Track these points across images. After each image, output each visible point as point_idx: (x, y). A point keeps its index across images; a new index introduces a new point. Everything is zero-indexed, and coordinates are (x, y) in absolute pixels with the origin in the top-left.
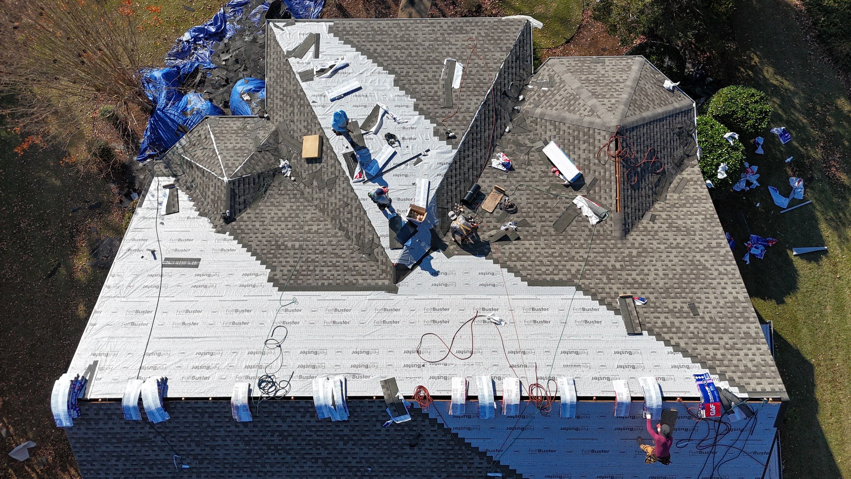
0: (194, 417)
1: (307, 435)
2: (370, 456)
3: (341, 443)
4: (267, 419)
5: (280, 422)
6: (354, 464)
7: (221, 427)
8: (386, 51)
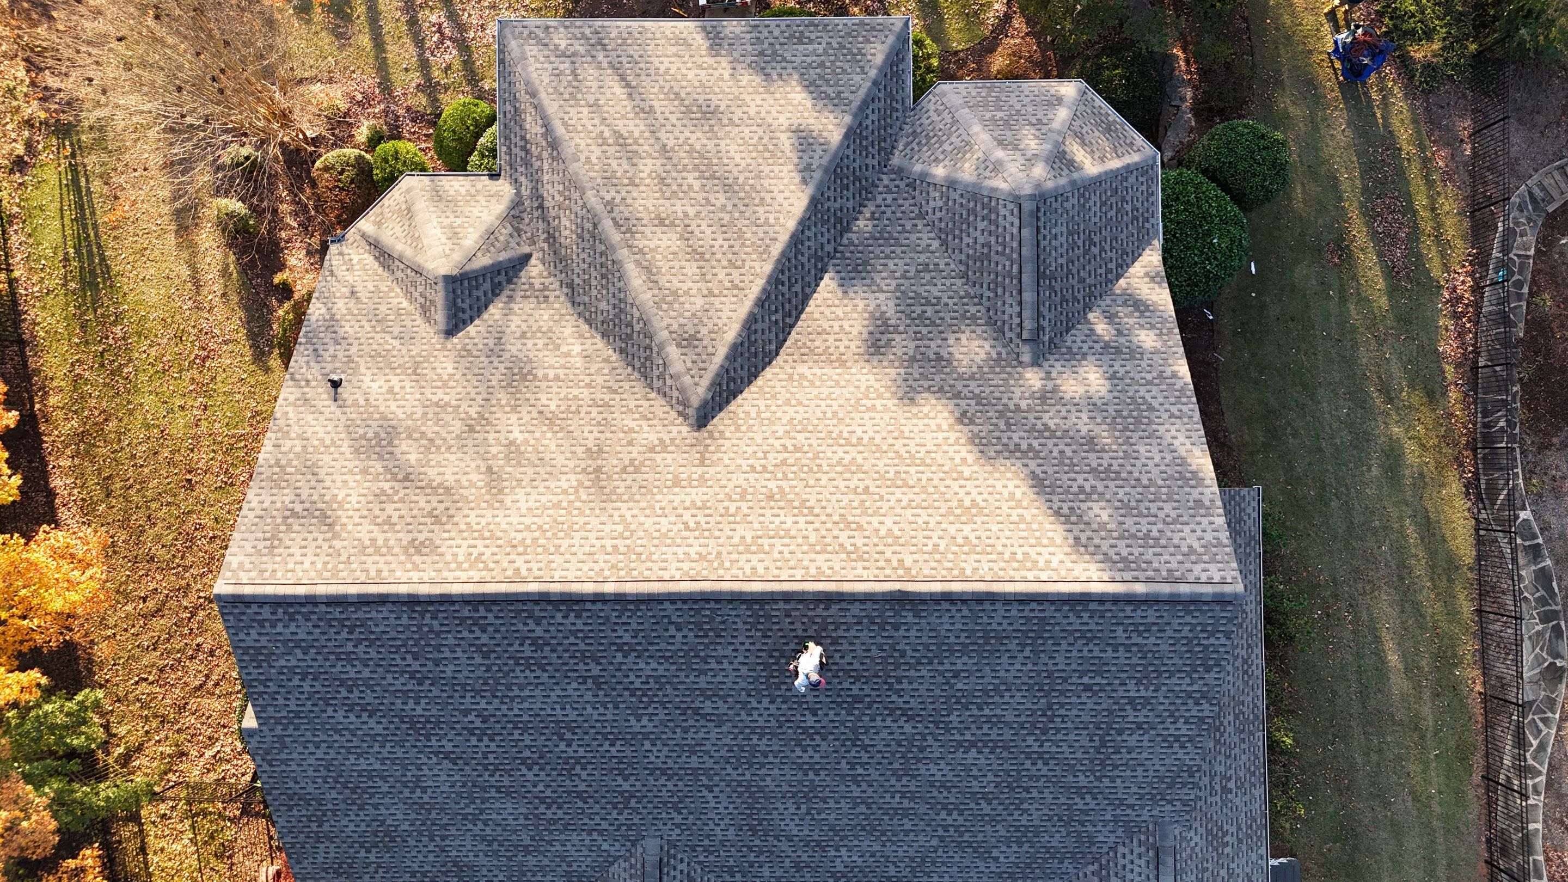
0: (410, 618)
1: (571, 644)
2: (660, 673)
3: (620, 654)
4: (514, 621)
5: (532, 626)
6: (637, 685)
7: (449, 632)
8: (685, 71)
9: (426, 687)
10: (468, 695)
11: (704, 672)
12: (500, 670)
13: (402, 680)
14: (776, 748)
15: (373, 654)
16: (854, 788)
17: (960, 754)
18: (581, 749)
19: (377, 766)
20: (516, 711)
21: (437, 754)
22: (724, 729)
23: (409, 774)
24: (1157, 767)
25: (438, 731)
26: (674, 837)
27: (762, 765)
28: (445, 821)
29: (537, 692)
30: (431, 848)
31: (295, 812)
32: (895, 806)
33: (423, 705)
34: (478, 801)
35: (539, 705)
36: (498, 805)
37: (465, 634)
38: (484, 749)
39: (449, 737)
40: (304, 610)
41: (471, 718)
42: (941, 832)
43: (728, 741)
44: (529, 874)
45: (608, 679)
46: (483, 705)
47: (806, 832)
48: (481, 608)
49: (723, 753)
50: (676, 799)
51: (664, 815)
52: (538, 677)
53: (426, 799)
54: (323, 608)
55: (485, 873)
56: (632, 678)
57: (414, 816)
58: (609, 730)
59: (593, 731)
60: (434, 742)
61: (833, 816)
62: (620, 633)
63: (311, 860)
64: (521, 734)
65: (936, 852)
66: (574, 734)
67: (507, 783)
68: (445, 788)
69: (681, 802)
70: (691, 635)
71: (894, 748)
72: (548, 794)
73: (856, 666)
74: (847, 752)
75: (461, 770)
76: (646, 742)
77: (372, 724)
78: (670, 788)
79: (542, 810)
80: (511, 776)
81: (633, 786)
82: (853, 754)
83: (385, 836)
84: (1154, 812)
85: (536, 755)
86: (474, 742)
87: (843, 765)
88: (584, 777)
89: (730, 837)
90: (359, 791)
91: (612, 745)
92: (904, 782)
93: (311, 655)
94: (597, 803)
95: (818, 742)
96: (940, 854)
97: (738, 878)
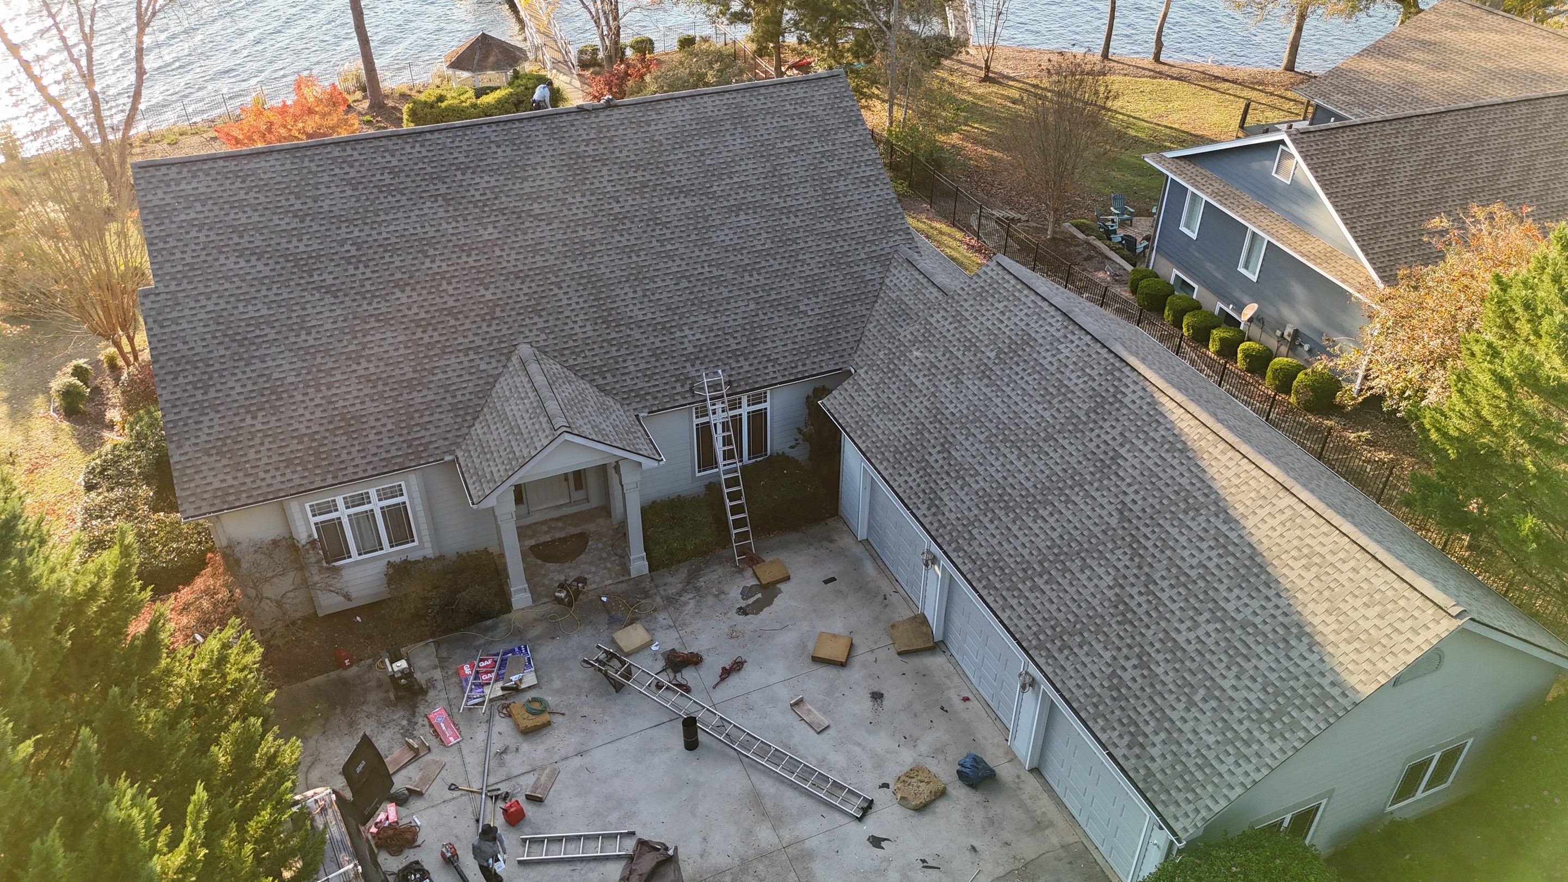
9: (307, 223)
11: (525, 179)
12: (367, 199)
13: (287, 220)
14: (598, 236)
15: (262, 199)
16: (670, 264)
17: (733, 219)
18: (444, 264)
19: (264, 312)
20: (385, 235)
21: (318, 289)
22: (554, 226)
23: (294, 315)
24: (870, 205)
25: (319, 265)
26: (542, 343)
27: (594, 254)
28: (330, 365)
29: (400, 215)
30: (317, 401)
31: (181, 380)
32: (708, 275)
33: (305, 242)
34: (359, 335)
35: (403, 226)
36: (379, 336)
37: (337, 171)
38: (361, 277)
39: (330, 269)
40: (205, 167)
41: (347, 247)
42: (753, 295)
43: (560, 236)
44: (417, 415)
45: (454, 195)
46: (356, 233)
47: (650, 316)
48: (348, 148)
49: (559, 248)
50: (533, 302)
51: (528, 321)
52: (398, 201)
53: (311, 342)
54: (221, 163)
55: (373, 423)
56: (473, 192)
57: (300, 364)
58: (463, 241)
59: (451, 244)
60: (316, 278)
61: (665, 295)
62: (456, 155)
63: (193, 440)
64: (391, 256)
65: (757, 315)
66: (436, 249)
67: (384, 310)
68: (328, 326)
69: (538, 304)
70: (508, 149)
71: (685, 222)
72: (423, 315)
73: (633, 157)
74: (653, 230)
75: (342, 302)
76: (496, 249)
77: (260, 267)
78: (526, 290)
79: (419, 335)
80: (387, 301)
81: (494, 294)
82: (658, 232)
83: (272, 393)
84: (891, 244)
85: (407, 276)
86: (352, 271)
87: (654, 243)
88: (451, 292)
89: (590, 334)
90: (246, 343)
91: (469, 256)
92: (705, 252)
93: (209, 207)
94: (467, 317)
95: (629, 225)
96: (762, 317)
97: (609, 379)
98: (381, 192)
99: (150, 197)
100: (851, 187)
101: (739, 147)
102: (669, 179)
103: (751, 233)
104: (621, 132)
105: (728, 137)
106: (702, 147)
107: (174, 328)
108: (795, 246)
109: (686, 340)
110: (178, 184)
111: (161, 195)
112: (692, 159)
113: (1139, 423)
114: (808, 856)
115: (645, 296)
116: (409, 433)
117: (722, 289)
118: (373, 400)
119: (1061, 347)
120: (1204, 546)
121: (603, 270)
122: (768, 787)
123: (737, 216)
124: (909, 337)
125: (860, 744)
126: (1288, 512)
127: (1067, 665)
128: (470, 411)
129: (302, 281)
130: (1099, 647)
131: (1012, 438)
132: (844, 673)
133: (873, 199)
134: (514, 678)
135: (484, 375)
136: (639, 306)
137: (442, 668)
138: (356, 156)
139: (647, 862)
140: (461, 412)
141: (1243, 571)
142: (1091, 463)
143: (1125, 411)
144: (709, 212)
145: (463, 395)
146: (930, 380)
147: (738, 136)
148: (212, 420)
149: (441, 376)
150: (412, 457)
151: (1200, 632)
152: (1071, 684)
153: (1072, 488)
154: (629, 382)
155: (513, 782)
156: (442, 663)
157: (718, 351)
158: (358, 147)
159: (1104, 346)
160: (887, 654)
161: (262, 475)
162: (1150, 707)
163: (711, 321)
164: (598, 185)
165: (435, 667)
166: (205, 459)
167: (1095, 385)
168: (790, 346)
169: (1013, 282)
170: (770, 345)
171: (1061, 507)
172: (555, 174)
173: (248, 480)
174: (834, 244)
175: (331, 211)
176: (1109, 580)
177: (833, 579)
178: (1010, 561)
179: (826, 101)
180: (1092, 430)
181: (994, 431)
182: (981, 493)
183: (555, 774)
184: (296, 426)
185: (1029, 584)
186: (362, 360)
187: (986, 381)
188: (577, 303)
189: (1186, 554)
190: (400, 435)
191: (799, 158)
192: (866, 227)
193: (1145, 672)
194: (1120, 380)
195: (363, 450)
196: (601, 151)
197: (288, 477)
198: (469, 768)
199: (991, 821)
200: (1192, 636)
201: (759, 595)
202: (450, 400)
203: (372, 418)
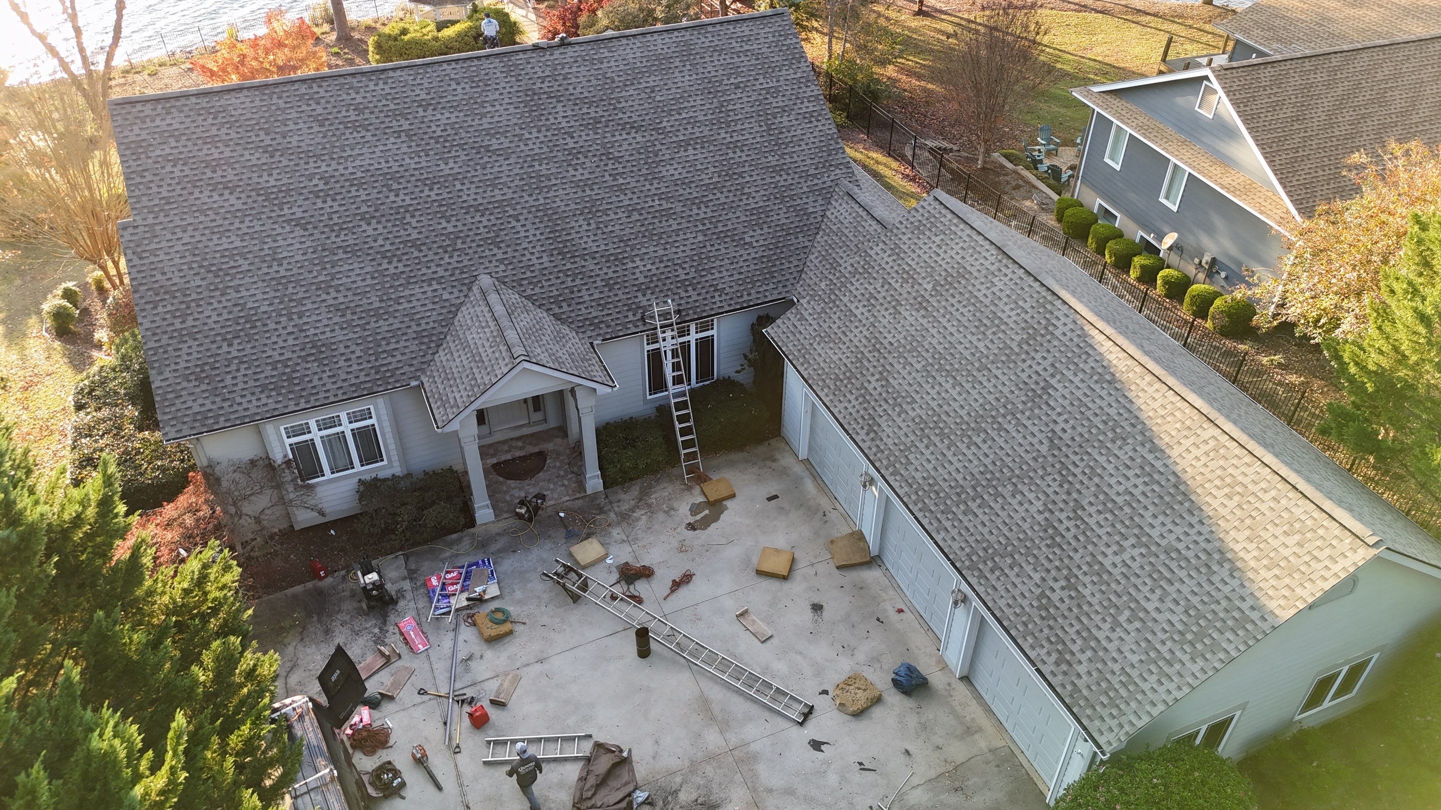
2: (453, 120)
5: (353, 95)
6: (439, 133)
9: (277, 159)
10: (311, 160)
11: (483, 116)
12: (334, 135)
13: (257, 155)
14: (554, 170)
15: (233, 135)
16: (622, 197)
17: (682, 154)
18: (407, 198)
19: (238, 244)
20: (351, 170)
21: (288, 221)
22: (512, 161)
23: (266, 247)
24: (812, 140)
25: (289, 199)
26: (501, 274)
27: (549, 188)
28: (301, 295)
29: (365, 150)
30: (290, 329)
31: (160, 309)
32: (658, 208)
33: (275, 176)
34: (328, 266)
35: (368, 161)
36: (347, 267)
37: (304, 108)
38: (329, 210)
39: (299, 203)
40: (178, 104)
41: (315, 182)
42: (701, 227)
43: (517, 171)
44: (384, 343)
45: (417, 131)
46: (324, 168)
47: (603, 247)
48: (314, 85)
49: (517, 182)
50: (492, 234)
51: (487, 253)
52: (363, 137)
53: (283, 273)
54: (194, 100)
55: (342, 350)
56: (434, 128)
57: (272, 294)
58: (425, 176)
59: (413, 178)
60: (286, 211)
61: (617, 227)
62: (418, 92)
63: (173, 367)
64: (357, 190)
65: (705, 246)
66: (399, 183)
67: (351, 242)
68: (299, 258)
69: (498, 236)
70: (467, 86)
71: (637, 156)
72: (388, 247)
73: (586, 94)
74: (606, 165)
75: (312, 235)
76: (457, 183)
77: (233, 200)
78: (485, 223)
79: (385, 266)
80: (354, 233)
81: (455, 226)
82: (610, 166)
83: (246, 322)
84: (832, 178)
85: (372, 209)
86: (320, 205)
87: (607, 178)
88: (415, 224)
89: (546, 265)
90: (221, 273)
91: (431, 190)
92: (656, 185)
93: (182, 143)
94: (430, 249)
95: (582, 160)
96: (709, 248)
97: (565, 308)
98: (346, 128)
99: (126, 133)
100: (794, 122)
101: (687, 83)
102: (621, 115)
103: (699, 167)
104: (574, 69)
105: (677, 74)
106: (652, 84)
107: (152, 259)
108: (741, 180)
109: (637, 271)
110: (153, 121)
111: (136, 130)
112: (643, 95)
113: (1069, 355)
114: (753, 758)
115: (598, 228)
116: (376, 360)
117: (671, 221)
118: (342, 329)
119: (995, 280)
120: (1130, 474)
121: (559, 203)
122: (716, 693)
123: (686, 151)
124: (849, 268)
125: (801, 653)
126: (1212, 443)
127: (998, 585)
128: (434, 338)
129: (273, 215)
130: (1029, 569)
131: (948, 367)
132: (786, 586)
133: (815, 134)
134: (479, 589)
135: (447, 304)
136: (592, 238)
137: (411, 579)
138: (322, 94)
139: (603, 764)
140: (426, 340)
141: (1167, 499)
142: (1023, 392)
143: (1056, 343)
144: (659, 147)
145: (427, 323)
146: (869, 311)
147: (686, 73)
148: (190, 347)
149: (406, 305)
150: (379, 383)
151: (1126, 556)
152: (1002, 603)
153: (1004, 416)
154: (584, 311)
155: (478, 687)
156: (411, 575)
157: (668, 282)
158: (325, 84)
159: (1036, 280)
160: (827, 567)
161: (238, 400)
162: (1078, 627)
163: (661, 252)
164: (552, 121)
165: (404, 579)
166: (185, 384)
167: (1027, 317)
168: (736, 277)
169: (949, 216)
170: (717, 275)
171: (994, 434)
172: (512, 110)
173: (226, 404)
174: (778, 178)
175: (299, 147)
176: (1039, 505)
177: (776, 497)
178: (945, 485)
179: (771, 39)
180: (1024, 361)
181: (930, 361)
182: (917, 420)
183: (517, 680)
184: (270, 353)
185: (962, 507)
186: (331, 290)
187: (923, 312)
188: (534, 235)
189: (1113, 481)
190: (369, 362)
191: (745, 94)
192: (809, 162)
193: (1073, 594)
194: (1052, 313)
195: (334, 376)
196: (556, 88)
197: (264, 401)
198: (437, 673)
199: (924, 727)
200: (1117, 559)
201: (707, 512)
202: (415, 328)
203: (342, 346)
